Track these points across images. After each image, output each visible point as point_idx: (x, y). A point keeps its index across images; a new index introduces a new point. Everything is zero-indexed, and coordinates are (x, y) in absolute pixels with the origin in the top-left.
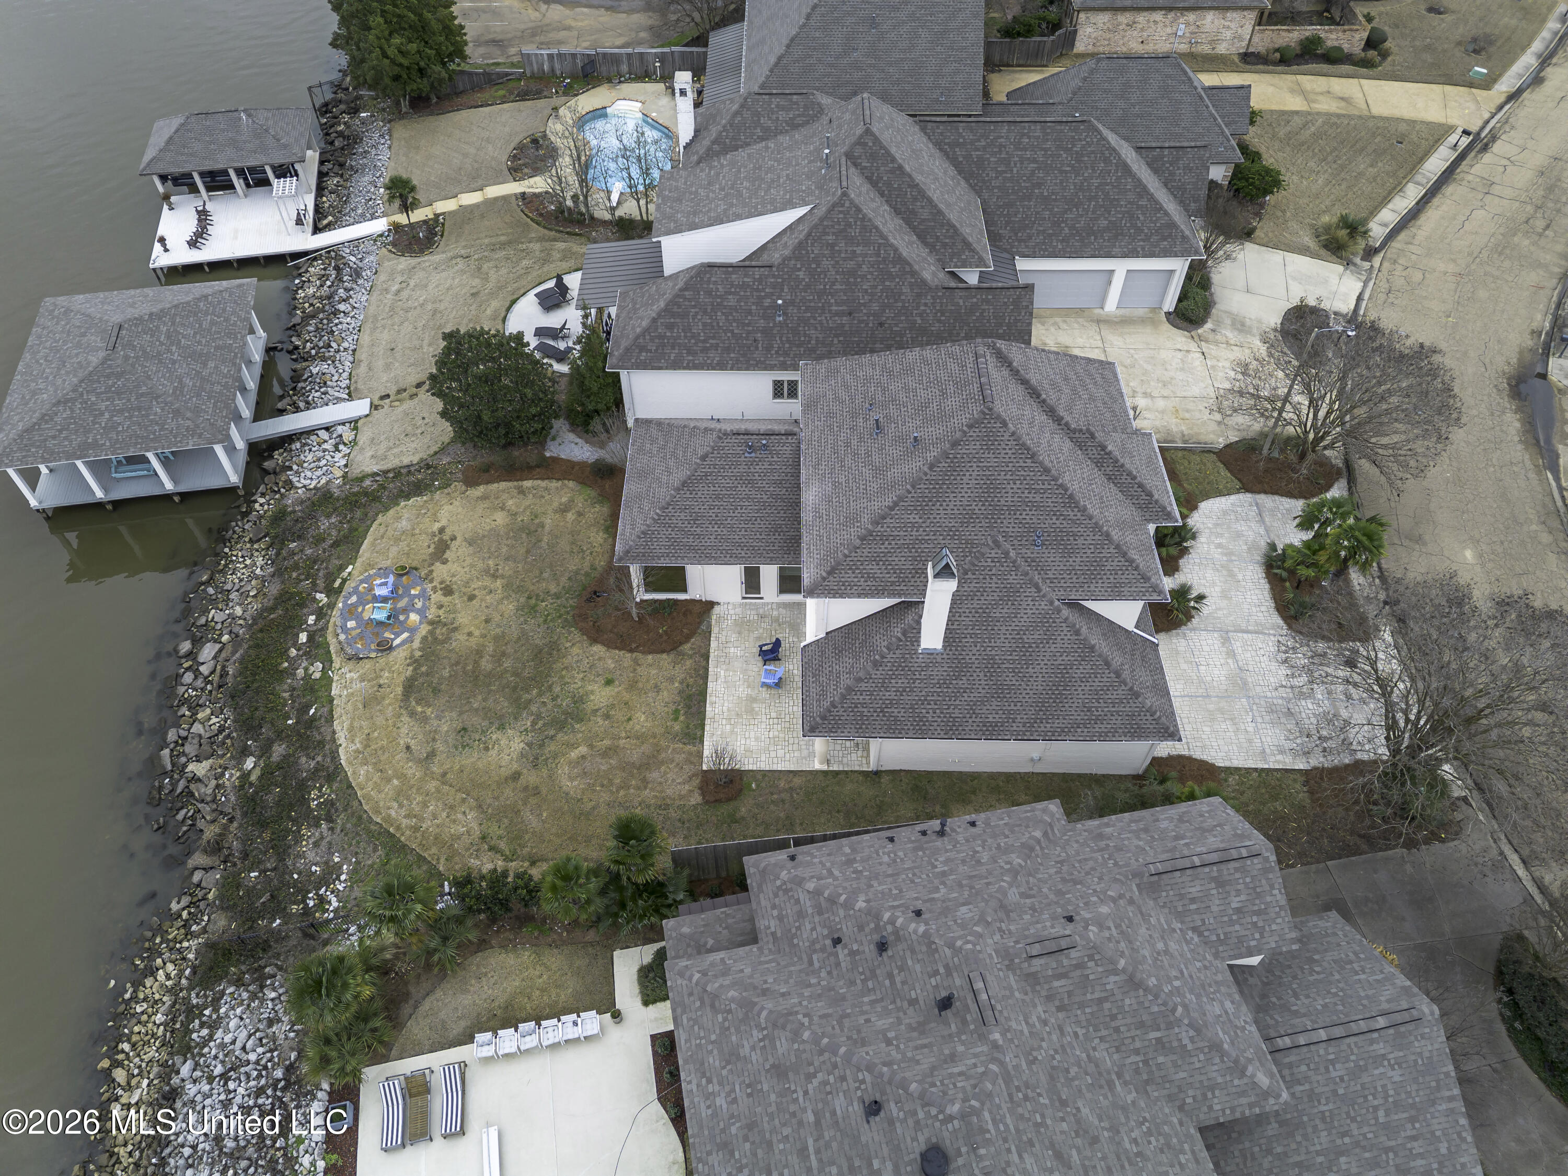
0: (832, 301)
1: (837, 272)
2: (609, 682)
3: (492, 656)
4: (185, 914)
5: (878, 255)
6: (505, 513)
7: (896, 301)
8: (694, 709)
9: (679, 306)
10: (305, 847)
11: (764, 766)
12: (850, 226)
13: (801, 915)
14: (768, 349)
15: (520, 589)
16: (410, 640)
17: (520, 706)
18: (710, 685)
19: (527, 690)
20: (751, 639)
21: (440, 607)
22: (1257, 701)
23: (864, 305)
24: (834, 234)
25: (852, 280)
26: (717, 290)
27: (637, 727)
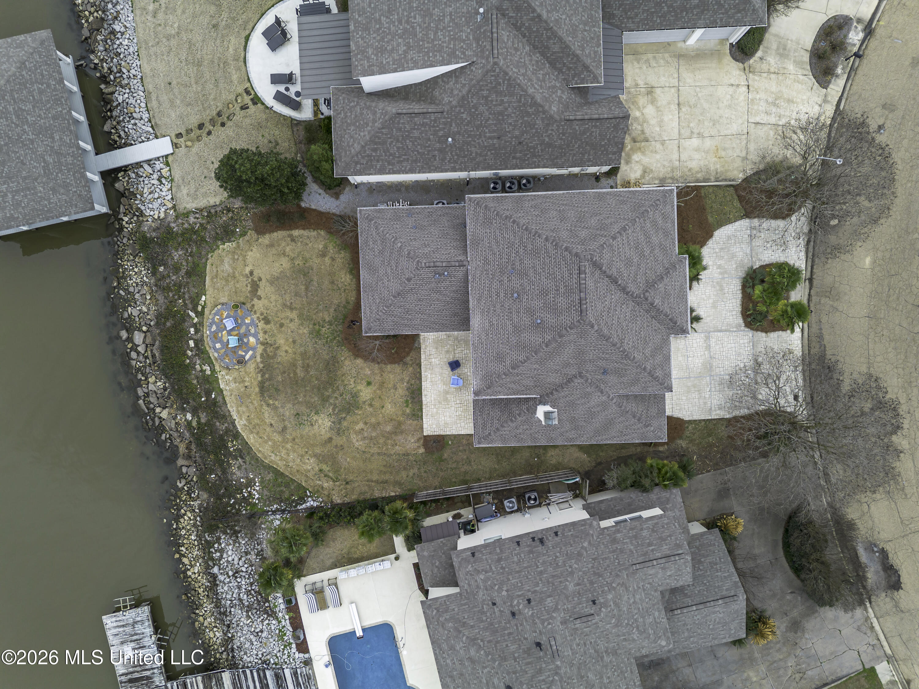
0: (487, 131)
1: (490, 114)
2: (369, 384)
3: (303, 367)
4: (185, 488)
5: (520, 101)
6: (287, 258)
7: (531, 129)
8: (416, 400)
9: (379, 138)
10: (234, 469)
11: (455, 432)
12: (500, 84)
13: (478, 587)
14: (443, 160)
15: (309, 319)
16: (253, 357)
17: (325, 400)
18: (423, 383)
19: (325, 389)
20: (443, 352)
21: (265, 332)
22: (715, 378)
23: (509, 132)
24: (487, 90)
25: (500, 117)
26: (405, 127)
27: (388, 411)
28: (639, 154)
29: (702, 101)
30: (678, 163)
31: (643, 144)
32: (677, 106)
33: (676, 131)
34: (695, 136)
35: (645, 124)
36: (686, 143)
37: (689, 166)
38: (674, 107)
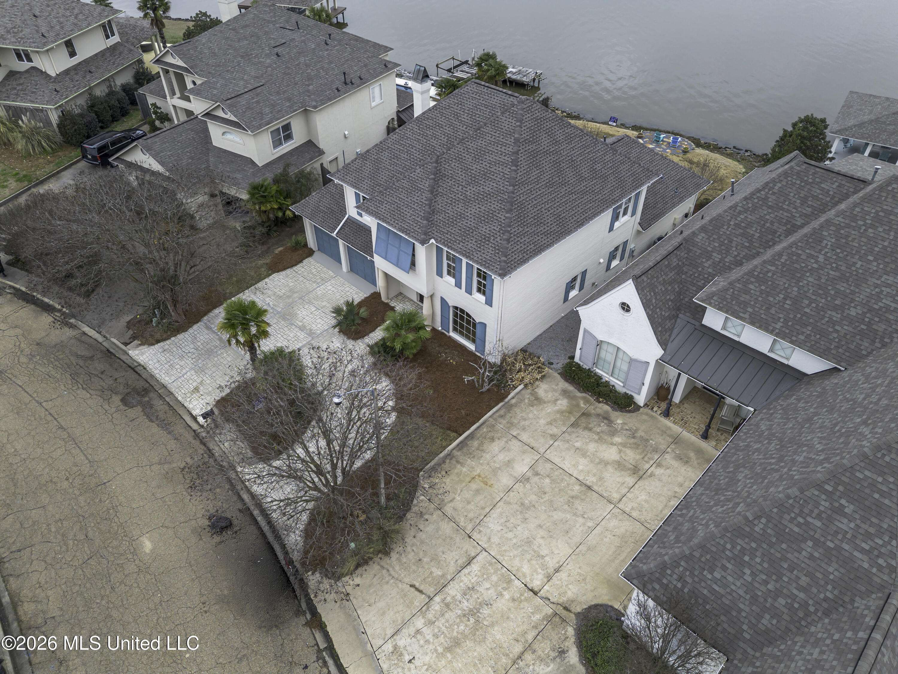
28: (564, 408)
29: (568, 516)
30: (515, 434)
31: (573, 419)
32: (588, 483)
33: (557, 460)
34: (529, 474)
35: (596, 437)
36: (529, 459)
37: (497, 442)
38: (591, 480)
